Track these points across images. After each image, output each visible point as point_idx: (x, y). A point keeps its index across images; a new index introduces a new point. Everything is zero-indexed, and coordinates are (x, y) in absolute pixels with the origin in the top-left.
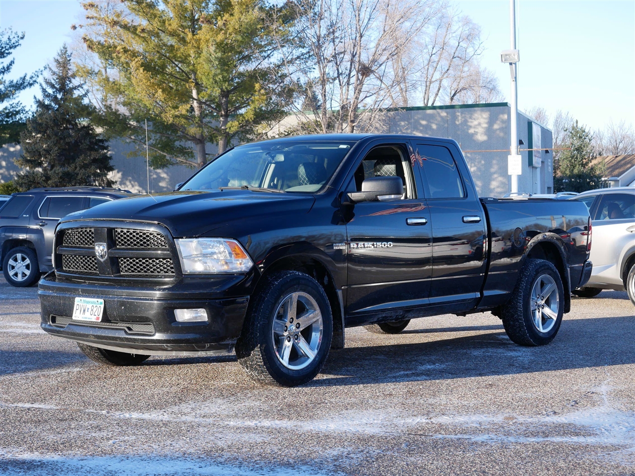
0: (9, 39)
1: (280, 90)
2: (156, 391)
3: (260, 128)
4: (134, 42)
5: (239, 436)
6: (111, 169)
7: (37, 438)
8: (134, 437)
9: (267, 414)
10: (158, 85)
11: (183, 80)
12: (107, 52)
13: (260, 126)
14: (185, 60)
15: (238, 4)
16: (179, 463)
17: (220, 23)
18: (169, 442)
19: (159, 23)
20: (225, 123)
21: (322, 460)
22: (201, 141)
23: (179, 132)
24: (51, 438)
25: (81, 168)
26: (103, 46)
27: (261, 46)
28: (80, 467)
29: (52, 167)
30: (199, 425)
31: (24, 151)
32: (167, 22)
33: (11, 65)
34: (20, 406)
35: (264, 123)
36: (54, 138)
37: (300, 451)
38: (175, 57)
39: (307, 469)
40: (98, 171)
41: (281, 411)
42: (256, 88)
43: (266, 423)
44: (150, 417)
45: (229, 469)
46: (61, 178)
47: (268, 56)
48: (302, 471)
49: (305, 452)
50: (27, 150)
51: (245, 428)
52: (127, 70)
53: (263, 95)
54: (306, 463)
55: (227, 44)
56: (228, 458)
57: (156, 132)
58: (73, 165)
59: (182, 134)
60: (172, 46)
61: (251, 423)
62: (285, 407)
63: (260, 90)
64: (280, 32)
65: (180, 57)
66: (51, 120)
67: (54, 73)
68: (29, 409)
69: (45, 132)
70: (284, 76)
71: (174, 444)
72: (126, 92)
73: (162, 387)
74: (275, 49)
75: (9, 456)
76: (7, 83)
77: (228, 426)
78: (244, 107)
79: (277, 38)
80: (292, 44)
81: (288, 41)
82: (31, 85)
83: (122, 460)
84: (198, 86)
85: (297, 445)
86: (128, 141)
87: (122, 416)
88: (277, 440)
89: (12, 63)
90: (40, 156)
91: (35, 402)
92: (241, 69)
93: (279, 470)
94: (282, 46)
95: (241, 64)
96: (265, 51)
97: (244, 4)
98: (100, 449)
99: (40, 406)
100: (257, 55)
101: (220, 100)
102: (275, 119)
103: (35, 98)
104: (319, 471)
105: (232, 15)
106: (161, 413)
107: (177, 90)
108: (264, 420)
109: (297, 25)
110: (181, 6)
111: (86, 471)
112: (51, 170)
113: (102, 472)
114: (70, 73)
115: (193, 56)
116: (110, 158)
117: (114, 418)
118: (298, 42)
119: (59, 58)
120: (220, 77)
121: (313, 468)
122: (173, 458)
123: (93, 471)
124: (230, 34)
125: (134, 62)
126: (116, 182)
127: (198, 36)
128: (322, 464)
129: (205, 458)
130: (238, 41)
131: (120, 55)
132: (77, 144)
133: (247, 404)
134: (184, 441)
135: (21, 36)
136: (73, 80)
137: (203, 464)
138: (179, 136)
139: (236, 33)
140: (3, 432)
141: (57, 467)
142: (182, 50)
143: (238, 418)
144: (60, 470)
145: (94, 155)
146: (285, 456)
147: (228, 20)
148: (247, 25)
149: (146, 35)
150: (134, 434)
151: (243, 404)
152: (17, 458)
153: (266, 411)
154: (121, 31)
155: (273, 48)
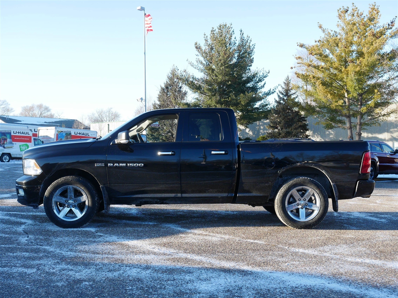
0: (263, 74)
1: (388, 92)
2: (314, 238)
3: (377, 110)
4: (318, 73)
5: (352, 267)
6: (307, 130)
7: (252, 258)
8: (298, 263)
9: (368, 256)
10: (329, 92)
11: (341, 89)
12: (305, 78)
13: (377, 109)
14: (341, 80)
15: (367, 53)
16: (318, 279)
17: (358, 62)
18: (315, 267)
19: (330, 64)
20: (360, 108)
21: (395, 286)
22: (349, 117)
23: (339, 113)
24: (259, 259)
25: (294, 130)
26: (304, 75)
27: (379, 72)
28: (269, 276)
29: (282, 129)
30: (332, 259)
31: (270, 123)
32: (333, 63)
33: (264, 84)
34: (249, 241)
35: (380, 108)
36: (283, 117)
37: (384, 279)
38: (337, 79)
39: (387, 291)
40: (302, 131)
41: (376, 255)
42: (375, 92)
43: (368, 261)
44: (309, 252)
45: (344, 286)
46: (285, 134)
47: (382, 76)
48: (384, 292)
49: (386, 280)
50: (271, 122)
51: (356, 263)
52: (314, 86)
53: (379, 95)
54: (386, 287)
55: (361, 72)
56: (344, 279)
57: (328, 113)
58: (291, 128)
59: (340, 113)
60: (335, 74)
61: (359, 260)
62: (378, 252)
63: (377, 93)
64: (388, 65)
65: (339, 79)
66: (281, 109)
67: (283, 88)
68: (252, 243)
69: (279, 114)
70: (389, 85)
71: (317, 268)
72: (314, 96)
73: (317, 236)
74: (385, 73)
75: (237, 267)
76: (263, 93)
77: (347, 261)
78: (370, 100)
79: (386, 68)
80: (394, 70)
81: (392, 69)
82: (273, 93)
83: (290, 275)
84: (348, 92)
85: (383, 275)
86: (315, 117)
87: (294, 250)
88: (372, 271)
89: (265, 83)
90: (277, 124)
91: (255, 239)
92: (369, 83)
93: (371, 290)
94: (389, 71)
95: (368, 80)
96: (380, 74)
97: (370, 53)
98: (280, 268)
99: (258, 242)
100: (376, 76)
101: (358, 98)
102: (385, 106)
103: (275, 99)
104: (393, 293)
105: (364, 58)
106: (314, 250)
107: (338, 94)
108: (367, 259)
109: (396, 61)
110: (340, 56)
111: (271, 279)
112: (281, 130)
113: (279, 281)
114: (290, 88)
115: (346, 78)
116: (307, 125)
117: (290, 251)
118: (397, 69)
119: (285, 82)
120: (357, 87)
121: (390, 291)
122: (316, 276)
123: (275, 280)
124: (363, 67)
125: (317, 82)
126: (310, 136)
127: (347, 69)
128: (395, 288)
129: (332, 278)
130: (367, 70)
131: (311, 79)
132: (292, 119)
133: (358, 249)
134: (323, 267)
135: (268, 72)
136: (291, 91)
137: (330, 282)
138: (338, 115)
139: (366, 67)
140: (237, 254)
141: (258, 275)
142: (340, 76)
143: (353, 257)
144: (259, 277)
145: (300, 124)
146: (375, 281)
147: (362, 61)
148: (371, 62)
149: (323, 70)
150: (299, 261)
151: (356, 249)
152: (241, 268)
153: (368, 254)
154: (313, 69)
155: (384, 72)
